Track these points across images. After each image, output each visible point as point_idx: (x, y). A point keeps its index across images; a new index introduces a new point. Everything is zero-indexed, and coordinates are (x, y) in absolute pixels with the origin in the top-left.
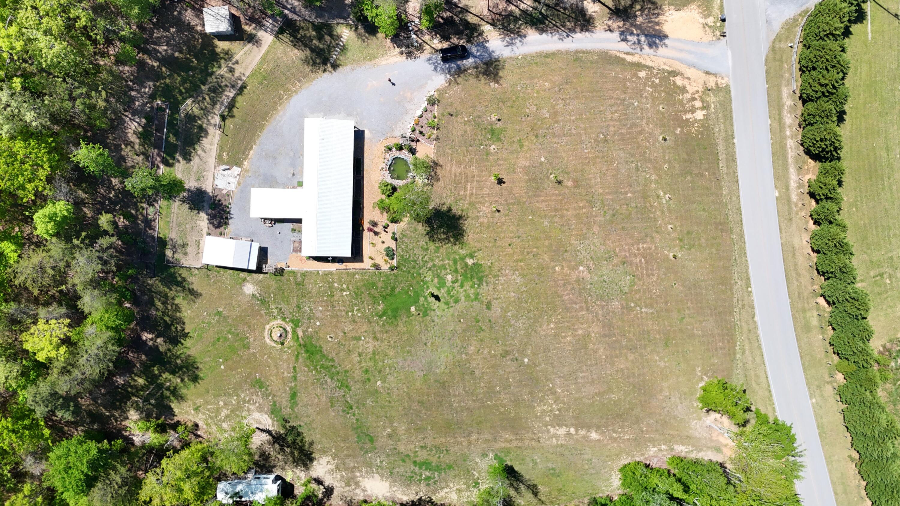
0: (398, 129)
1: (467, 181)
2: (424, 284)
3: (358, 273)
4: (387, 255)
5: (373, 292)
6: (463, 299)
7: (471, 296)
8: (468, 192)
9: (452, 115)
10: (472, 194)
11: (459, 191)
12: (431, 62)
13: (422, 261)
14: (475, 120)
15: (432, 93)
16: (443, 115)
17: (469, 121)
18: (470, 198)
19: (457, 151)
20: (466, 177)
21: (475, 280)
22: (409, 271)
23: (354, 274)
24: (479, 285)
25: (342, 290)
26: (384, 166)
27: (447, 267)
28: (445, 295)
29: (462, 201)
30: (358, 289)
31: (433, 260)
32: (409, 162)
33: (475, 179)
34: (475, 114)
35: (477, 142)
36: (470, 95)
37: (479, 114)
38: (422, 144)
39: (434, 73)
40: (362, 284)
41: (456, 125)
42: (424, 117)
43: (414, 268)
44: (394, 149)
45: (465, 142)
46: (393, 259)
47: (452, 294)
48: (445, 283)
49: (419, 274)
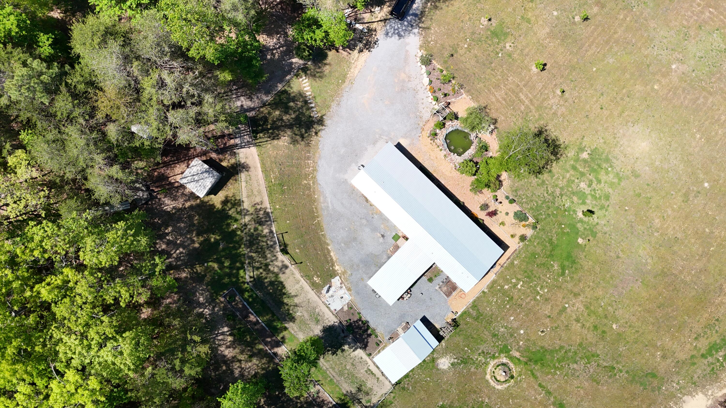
0: (423, 111)
1: (517, 94)
2: (569, 211)
3: (514, 259)
4: (521, 221)
5: (539, 261)
6: (610, 190)
7: (614, 181)
8: (527, 102)
9: (452, 55)
10: (531, 100)
11: (519, 109)
12: (390, 34)
13: (549, 195)
14: (473, 40)
15: (420, 54)
16: (445, 62)
17: (469, 45)
18: (533, 105)
19: (485, 78)
20: (513, 92)
21: (604, 165)
22: (548, 214)
23: (512, 263)
24: (611, 166)
25: (515, 285)
26: (444, 153)
27: (573, 178)
28: (594, 202)
29: (530, 114)
30: (526, 272)
31: (557, 186)
32: (460, 128)
33: (521, 86)
34: (468, 35)
35: (492, 55)
36: (449, 24)
37: (471, 31)
38: (454, 102)
39: (402, 40)
40: (525, 264)
41: (463, 59)
42: (434, 80)
43: (549, 208)
44: (438, 131)
45: (484, 65)
46: (528, 218)
47: (598, 196)
48: (584, 193)
49: (558, 208)
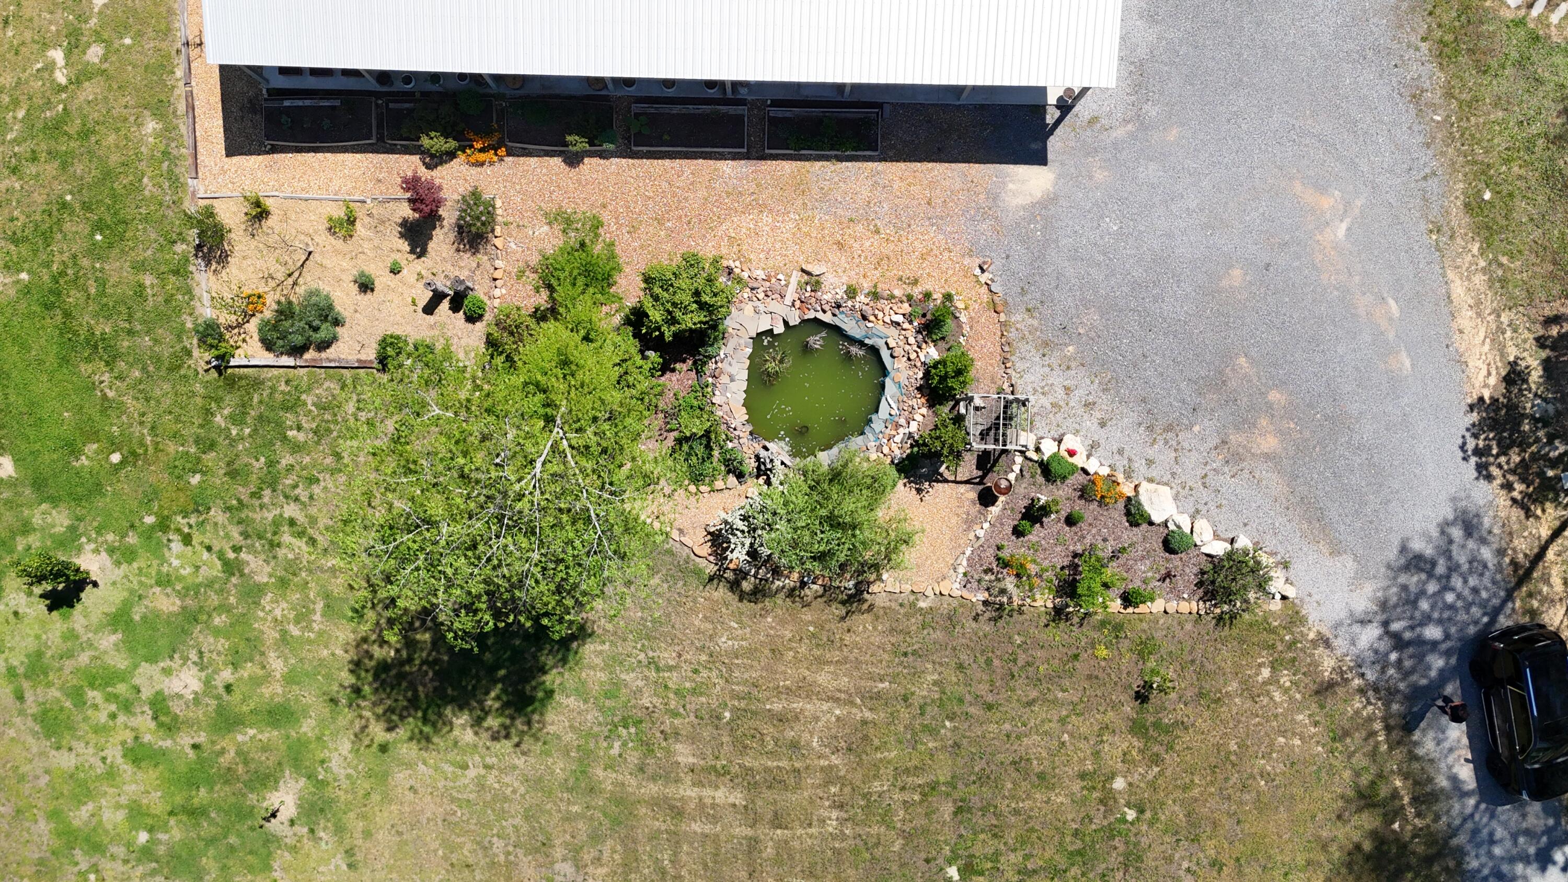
0: (1057, 380)
1: (752, 787)
2: (148, 534)
4: (285, 312)
5: (76, 227)
6: (65, 761)
7: (85, 812)
8: (688, 791)
9: (1142, 697)
10: (677, 812)
11: (693, 739)
13: (278, 522)
14: (1110, 832)
15: (1277, 585)
16: (1144, 649)
17: (1108, 800)
18: (655, 803)
19: (932, 731)
20: (775, 781)
21: (175, 833)
22: (212, 446)
23: (161, 109)
24: (147, 853)
26: (833, 289)
27: (249, 670)
28: (84, 658)
29: (633, 758)
30: (84, 136)
31: (283, 583)
32: (857, 442)
33: (763, 831)
34: (1147, 836)
35: (983, 846)
36: (1261, 806)
37: (1149, 861)
38: (969, 523)
40: (114, 159)
41: (1085, 725)
42: (1130, 535)
43: (233, 474)
44: (932, 353)
45: (983, 779)
46: (268, 345)
47: (93, 695)
48: (152, 659)
49: (199, 506)
